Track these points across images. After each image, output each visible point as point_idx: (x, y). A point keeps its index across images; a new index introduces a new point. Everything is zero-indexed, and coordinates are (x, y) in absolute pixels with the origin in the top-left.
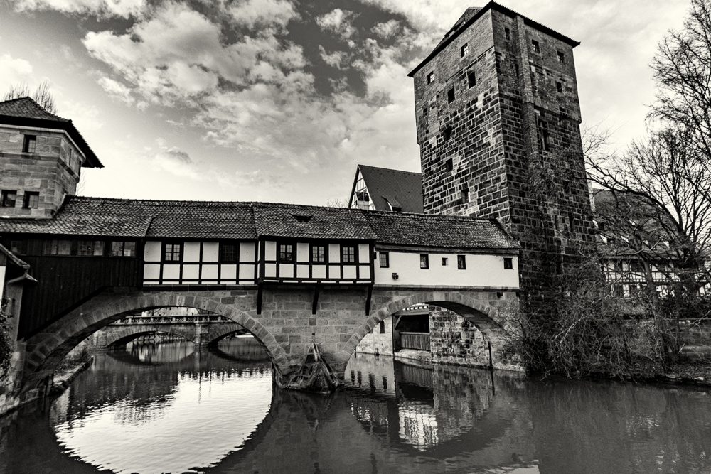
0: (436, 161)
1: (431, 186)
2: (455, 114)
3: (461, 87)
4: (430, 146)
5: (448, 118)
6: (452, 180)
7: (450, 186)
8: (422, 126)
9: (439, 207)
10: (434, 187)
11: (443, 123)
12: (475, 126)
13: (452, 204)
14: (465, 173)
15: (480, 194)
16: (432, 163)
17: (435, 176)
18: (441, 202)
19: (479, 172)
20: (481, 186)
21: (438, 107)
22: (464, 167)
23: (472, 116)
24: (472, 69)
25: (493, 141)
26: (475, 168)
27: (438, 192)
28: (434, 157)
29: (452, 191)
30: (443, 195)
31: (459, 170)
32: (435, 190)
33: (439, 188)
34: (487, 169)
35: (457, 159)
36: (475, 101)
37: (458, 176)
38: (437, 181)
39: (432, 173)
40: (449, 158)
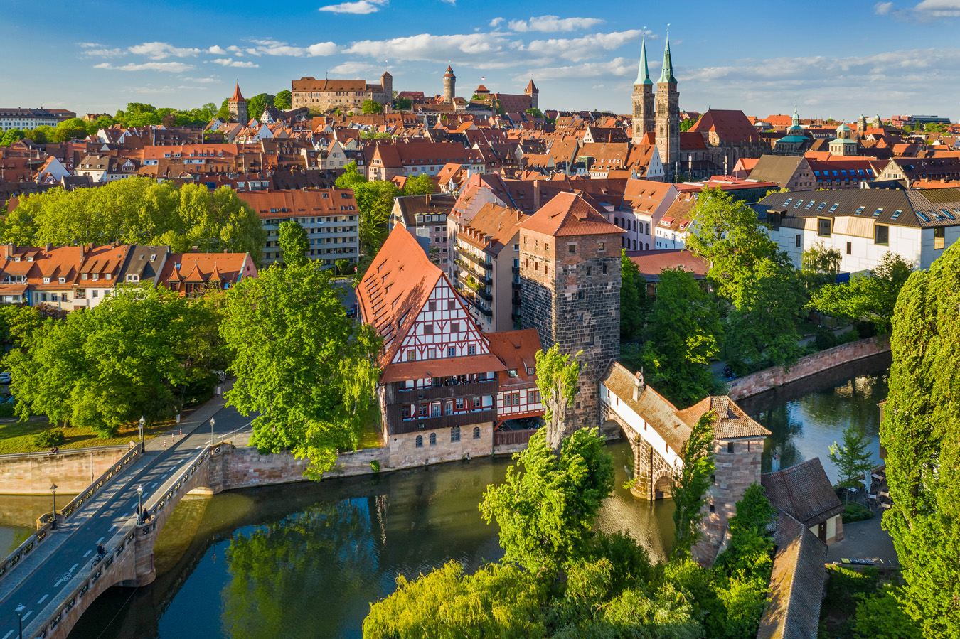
0: (570, 311)
1: (564, 328)
2: (591, 286)
3: (596, 270)
4: (566, 298)
5: (585, 286)
6: (583, 328)
7: (581, 331)
8: (561, 281)
9: (569, 345)
10: (567, 329)
11: (580, 288)
12: (603, 299)
13: (581, 344)
14: (593, 326)
15: (602, 342)
16: (566, 311)
17: (567, 322)
18: (572, 341)
19: (603, 329)
20: (603, 337)
21: (578, 274)
22: (593, 322)
23: (601, 292)
24: (606, 262)
25: (614, 314)
26: (601, 325)
27: (570, 334)
28: (569, 308)
29: (583, 335)
30: (574, 336)
31: (589, 323)
32: (568, 332)
33: (571, 332)
34: (609, 328)
35: (588, 317)
36: (607, 285)
37: (587, 327)
38: (569, 326)
39: (565, 318)
40: (581, 313)
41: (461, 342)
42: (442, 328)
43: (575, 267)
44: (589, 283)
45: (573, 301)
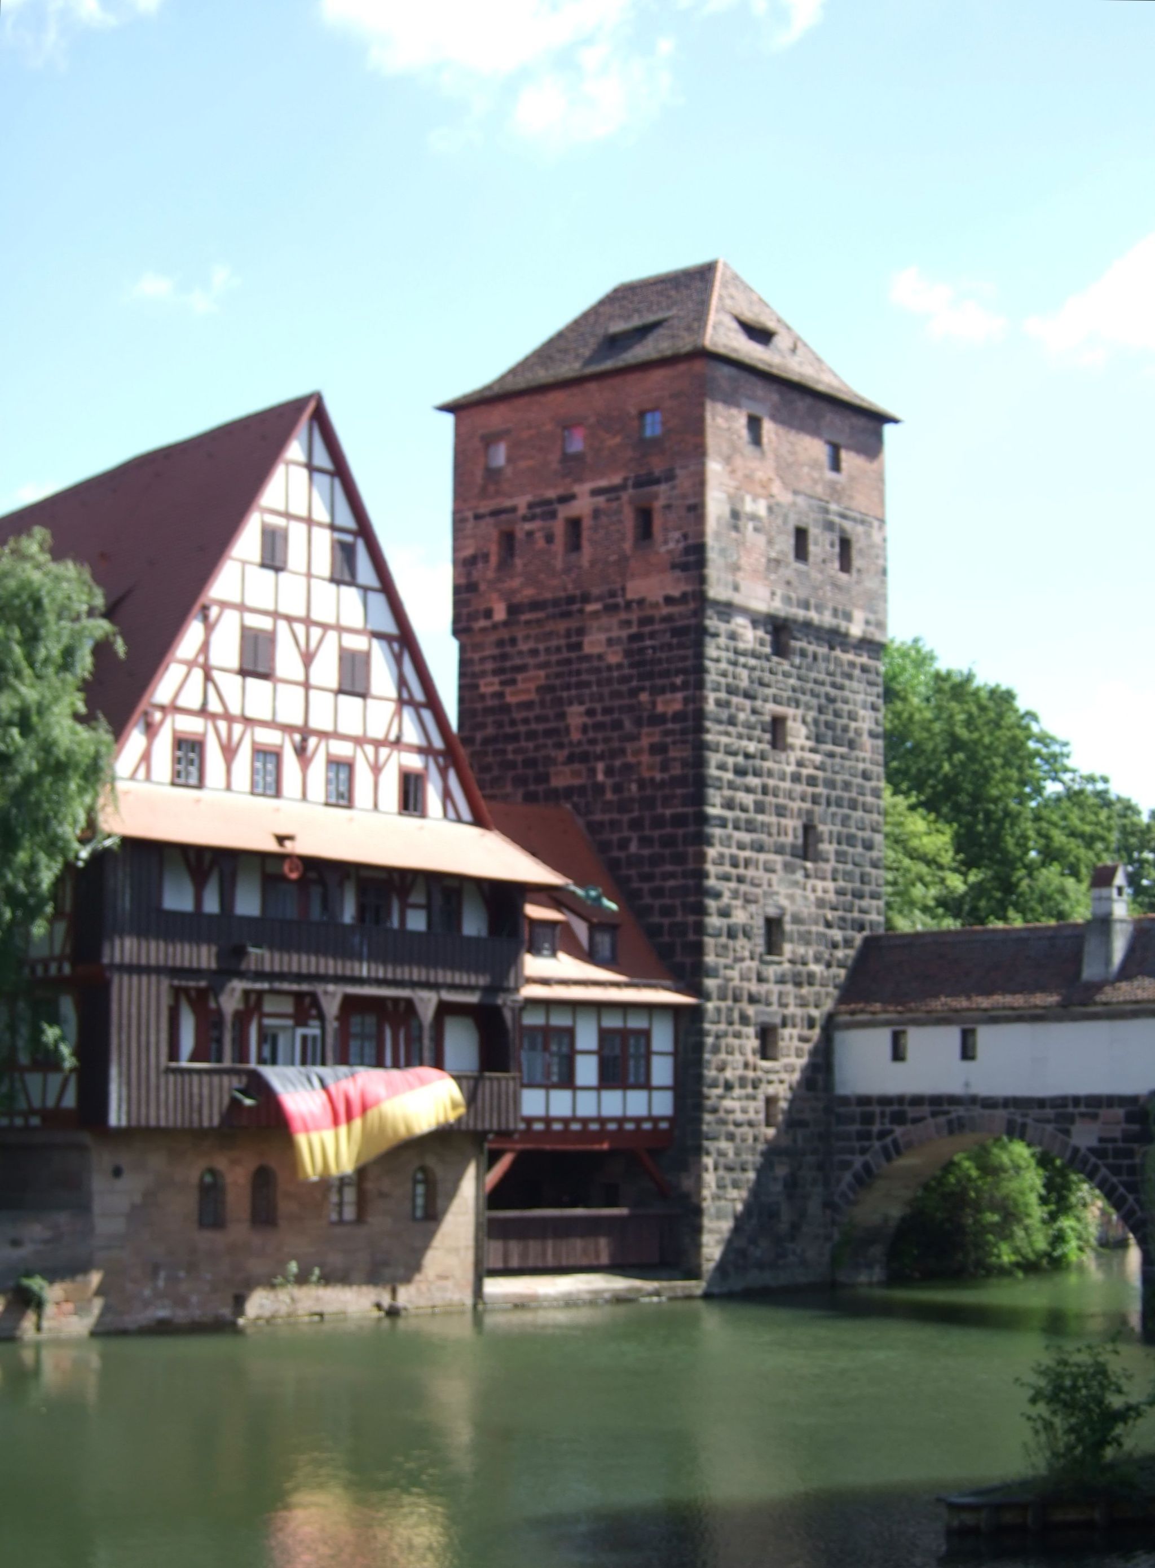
1: (730, 760)
2: (807, 605)
3: (820, 546)
4: (736, 636)
5: (789, 600)
6: (784, 777)
7: (777, 791)
9: (746, 837)
10: (740, 772)
11: (777, 604)
13: (779, 850)
14: (812, 781)
15: (836, 856)
16: (737, 691)
17: (740, 737)
18: (750, 827)
19: (838, 800)
20: (839, 838)
21: (770, 542)
27: (748, 790)
29: (782, 811)
30: (760, 808)
31: (800, 764)
32: (739, 781)
33: (753, 781)
35: (798, 734)
36: (848, 616)
37: (796, 778)
38: (747, 756)
40: (780, 710)
41: (377, 744)
42: (308, 658)
43: (761, 508)
44: (803, 593)
45: (754, 655)
